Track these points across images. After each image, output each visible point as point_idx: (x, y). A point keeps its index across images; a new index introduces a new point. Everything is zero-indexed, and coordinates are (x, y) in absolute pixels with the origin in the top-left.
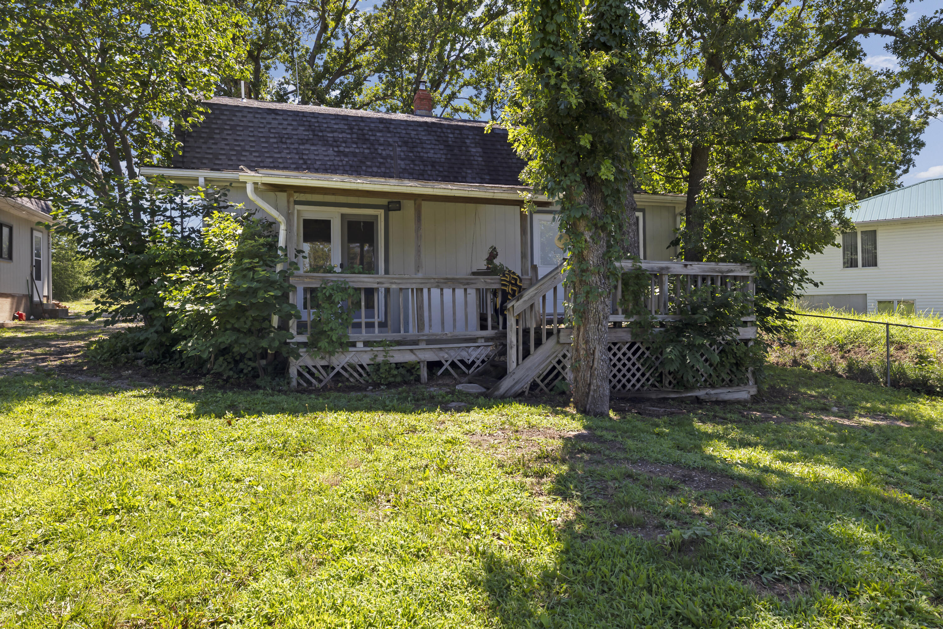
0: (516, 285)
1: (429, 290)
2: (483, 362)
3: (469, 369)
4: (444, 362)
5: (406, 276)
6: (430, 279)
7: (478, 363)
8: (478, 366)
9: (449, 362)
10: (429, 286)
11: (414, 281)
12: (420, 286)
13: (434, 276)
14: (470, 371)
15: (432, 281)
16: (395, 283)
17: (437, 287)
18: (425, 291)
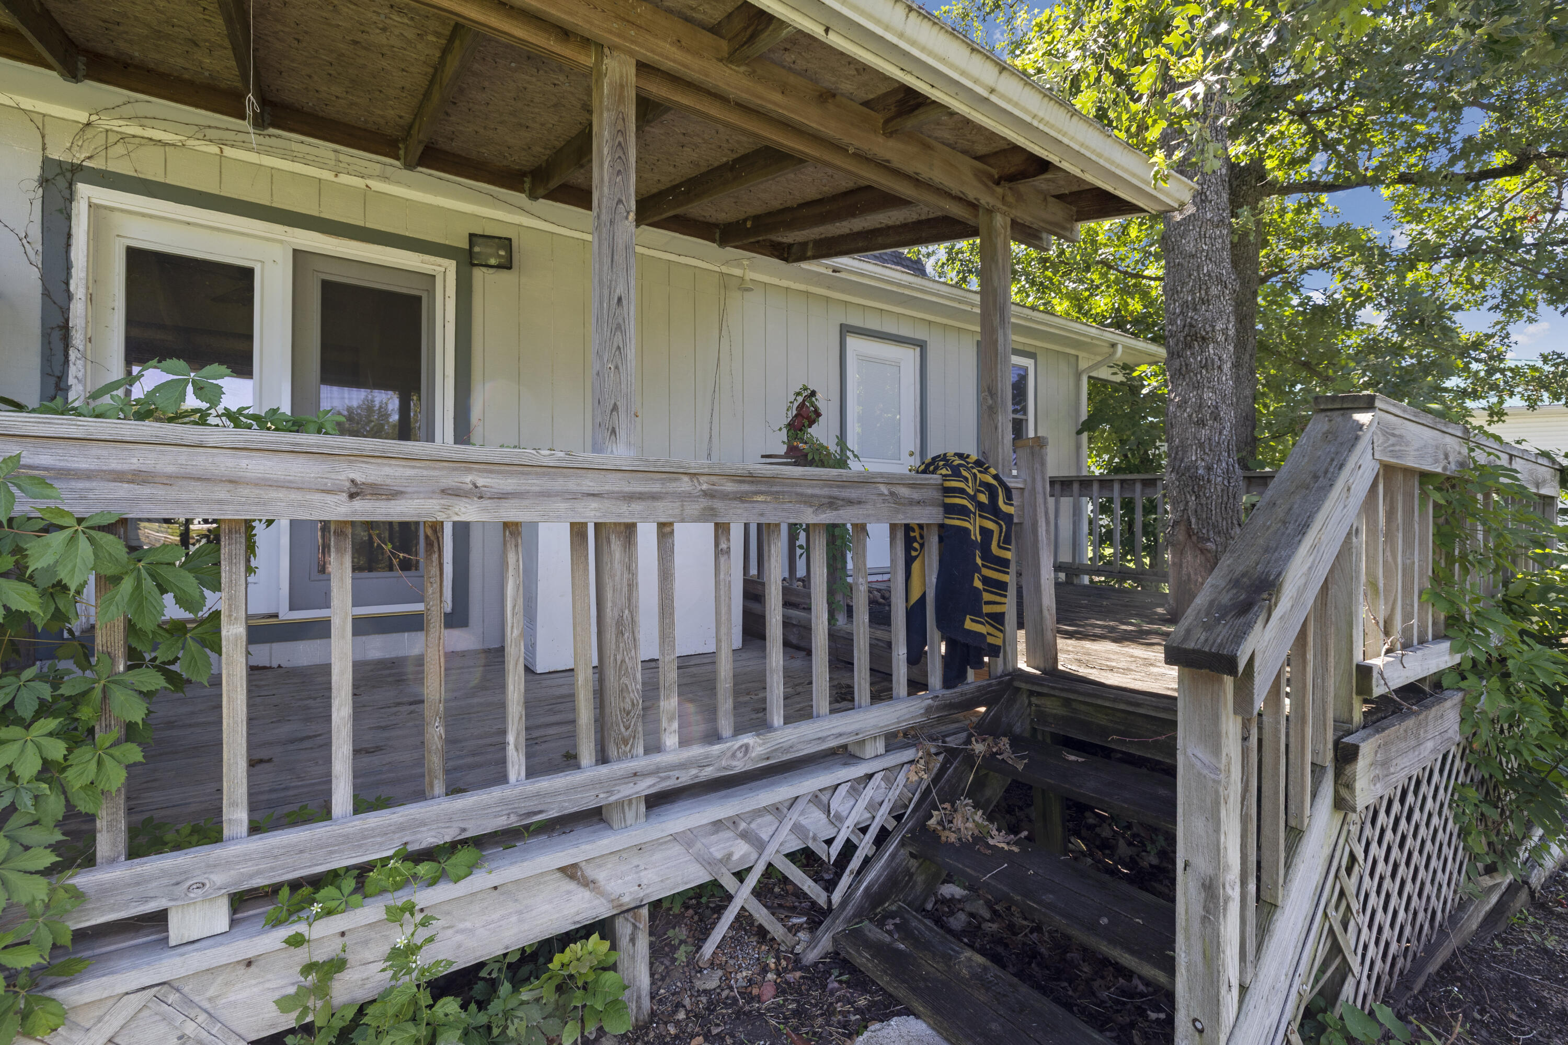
0: (992, 509)
1: (665, 531)
2: (883, 836)
3: (830, 887)
4: (729, 883)
5: (545, 456)
6: (674, 474)
7: (865, 846)
8: (867, 861)
9: (752, 880)
10: (664, 511)
11: (589, 484)
12: (621, 513)
13: (697, 463)
14: (837, 897)
15: (685, 484)
16: (476, 493)
17: (706, 515)
18: (647, 534)
